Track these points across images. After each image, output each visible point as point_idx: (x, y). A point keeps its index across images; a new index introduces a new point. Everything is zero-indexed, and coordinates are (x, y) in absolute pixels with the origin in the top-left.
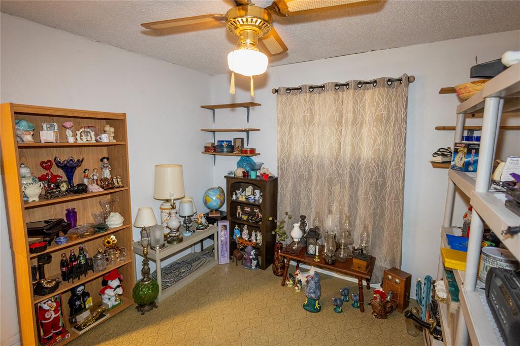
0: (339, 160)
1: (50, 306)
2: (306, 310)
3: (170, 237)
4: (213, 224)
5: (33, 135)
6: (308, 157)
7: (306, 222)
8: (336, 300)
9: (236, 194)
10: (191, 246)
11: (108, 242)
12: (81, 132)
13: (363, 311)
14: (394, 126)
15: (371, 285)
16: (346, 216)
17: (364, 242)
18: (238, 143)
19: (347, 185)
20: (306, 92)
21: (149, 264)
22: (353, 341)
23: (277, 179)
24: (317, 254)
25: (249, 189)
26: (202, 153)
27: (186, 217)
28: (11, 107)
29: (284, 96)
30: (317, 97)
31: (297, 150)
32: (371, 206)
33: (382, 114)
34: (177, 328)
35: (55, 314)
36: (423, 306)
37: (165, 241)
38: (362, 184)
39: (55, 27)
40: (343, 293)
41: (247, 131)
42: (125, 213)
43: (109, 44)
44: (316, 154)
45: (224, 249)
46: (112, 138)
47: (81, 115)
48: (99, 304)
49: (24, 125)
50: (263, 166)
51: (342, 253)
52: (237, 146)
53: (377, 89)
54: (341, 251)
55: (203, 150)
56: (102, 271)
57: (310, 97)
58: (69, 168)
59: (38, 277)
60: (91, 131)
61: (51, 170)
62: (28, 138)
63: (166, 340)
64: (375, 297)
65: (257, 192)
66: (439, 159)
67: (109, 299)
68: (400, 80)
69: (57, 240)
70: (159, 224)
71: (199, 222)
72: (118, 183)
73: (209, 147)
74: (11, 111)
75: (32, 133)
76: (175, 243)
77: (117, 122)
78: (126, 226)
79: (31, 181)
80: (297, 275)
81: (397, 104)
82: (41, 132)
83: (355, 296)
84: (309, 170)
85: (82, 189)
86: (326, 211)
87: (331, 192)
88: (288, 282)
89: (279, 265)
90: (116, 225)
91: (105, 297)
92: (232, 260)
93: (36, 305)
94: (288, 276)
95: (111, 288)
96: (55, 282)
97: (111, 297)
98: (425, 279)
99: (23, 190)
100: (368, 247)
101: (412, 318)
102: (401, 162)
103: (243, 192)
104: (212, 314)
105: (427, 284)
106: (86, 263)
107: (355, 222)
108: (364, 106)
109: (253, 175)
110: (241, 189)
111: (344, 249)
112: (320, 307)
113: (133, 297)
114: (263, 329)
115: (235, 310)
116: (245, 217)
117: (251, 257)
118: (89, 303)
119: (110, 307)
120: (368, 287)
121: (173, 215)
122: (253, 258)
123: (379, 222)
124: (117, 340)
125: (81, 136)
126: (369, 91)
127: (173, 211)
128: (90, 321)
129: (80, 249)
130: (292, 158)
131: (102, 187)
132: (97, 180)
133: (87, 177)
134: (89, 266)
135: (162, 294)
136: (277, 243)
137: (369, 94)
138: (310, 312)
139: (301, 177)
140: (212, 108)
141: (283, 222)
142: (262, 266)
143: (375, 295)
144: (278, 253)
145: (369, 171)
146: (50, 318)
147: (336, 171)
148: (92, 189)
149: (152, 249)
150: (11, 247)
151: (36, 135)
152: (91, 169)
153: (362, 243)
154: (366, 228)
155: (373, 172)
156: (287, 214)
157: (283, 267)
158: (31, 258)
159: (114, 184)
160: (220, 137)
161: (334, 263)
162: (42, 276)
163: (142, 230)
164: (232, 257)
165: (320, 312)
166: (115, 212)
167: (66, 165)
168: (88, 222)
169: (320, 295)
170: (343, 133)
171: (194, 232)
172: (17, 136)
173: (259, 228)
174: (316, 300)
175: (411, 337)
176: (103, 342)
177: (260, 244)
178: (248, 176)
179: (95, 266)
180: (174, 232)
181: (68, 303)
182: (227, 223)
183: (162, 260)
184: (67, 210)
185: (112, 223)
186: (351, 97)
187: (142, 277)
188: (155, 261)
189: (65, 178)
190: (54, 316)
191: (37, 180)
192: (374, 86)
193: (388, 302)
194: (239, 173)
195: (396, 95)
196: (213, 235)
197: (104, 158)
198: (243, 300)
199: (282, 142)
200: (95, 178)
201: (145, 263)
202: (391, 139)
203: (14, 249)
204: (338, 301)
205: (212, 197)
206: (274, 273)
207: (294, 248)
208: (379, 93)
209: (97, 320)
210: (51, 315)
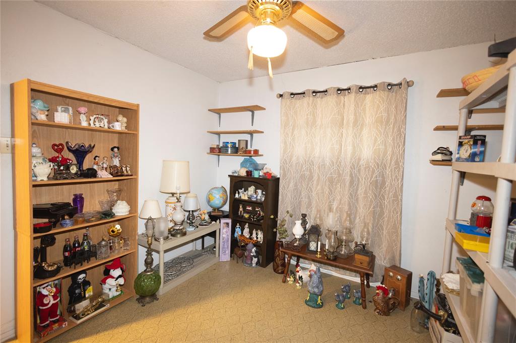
0: (340, 160)
1: (49, 291)
2: (308, 305)
3: (174, 230)
4: (216, 222)
5: (47, 115)
6: (310, 157)
7: (307, 220)
8: (338, 296)
9: (239, 193)
10: (192, 241)
11: (113, 231)
12: (95, 118)
13: (365, 307)
14: (393, 128)
15: (371, 284)
16: (347, 214)
17: (365, 239)
18: (243, 145)
19: (347, 184)
20: (309, 96)
21: (152, 255)
22: (358, 336)
23: (279, 178)
24: (319, 250)
25: (251, 189)
26: (208, 153)
27: (190, 211)
28: (28, 83)
29: (288, 100)
30: (320, 101)
31: (299, 151)
32: (370, 205)
33: (382, 116)
34: (178, 320)
35: (54, 300)
36: (426, 302)
37: (169, 234)
38: (362, 184)
39: (77, 19)
40: (344, 289)
41: (251, 133)
42: (132, 202)
43: (127, 41)
44: (317, 155)
45: (226, 246)
46: (124, 128)
47: (96, 101)
48: (99, 293)
49: (39, 104)
50: (266, 166)
51: (343, 249)
52: (241, 147)
53: (378, 93)
54: (342, 248)
55: (209, 151)
56: (105, 258)
57: (313, 100)
58: (81, 153)
59: (39, 260)
60: (104, 118)
61: (62, 153)
62: (42, 117)
63: (168, 331)
64: (377, 293)
65: (259, 191)
66: (439, 157)
67: (110, 289)
68: (400, 84)
69: (63, 222)
70: (164, 216)
71: (203, 218)
72: (127, 172)
73: (214, 148)
74: (28, 87)
75: (46, 113)
76: (179, 236)
77: (130, 112)
78: (132, 215)
79: (41, 161)
80: (298, 272)
81: (396, 107)
82: (55, 113)
83: (357, 292)
84: (310, 170)
85: (92, 173)
86: (327, 210)
87: (331, 191)
88: (288, 279)
89: (280, 262)
90: (123, 213)
91: (106, 287)
92: (232, 258)
93: (35, 288)
94: (289, 272)
95: (113, 278)
96: (56, 266)
97: (111, 287)
98: (428, 274)
99: (33, 168)
100: (368, 244)
101: (422, 310)
102: (400, 161)
103: (245, 191)
104: (214, 307)
105: (430, 280)
106: (89, 250)
107: (354, 221)
108: (364, 110)
109: (256, 174)
110: (243, 189)
111: (345, 246)
112: (322, 303)
113: (134, 288)
114: (266, 323)
115: (236, 304)
116: (247, 216)
117: (252, 254)
118: (89, 292)
119: (110, 297)
120: (368, 286)
121: (178, 208)
122: (253, 256)
123: (379, 220)
124: (116, 331)
125: (95, 121)
126: (369, 95)
127: (179, 204)
128: (89, 310)
129: (84, 236)
130: (294, 159)
131: (112, 174)
132: (106, 168)
133: (97, 164)
134: (92, 253)
135: (164, 287)
136: (278, 241)
137: (370, 98)
138: (313, 307)
139: (303, 177)
140: (218, 112)
141: (284, 221)
142: (262, 264)
143: (378, 291)
144: (279, 250)
145: (369, 170)
146: (48, 304)
147: (337, 171)
148: (101, 175)
149: (156, 240)
150: (15, 228)
151: (50, 116)
152: (101, 157)
153: (363, 240)
154: (366, 225)
155: (373, 172)
156: (288, 212)
157: (284, 265)
158: (35, 238)
159: (123, 172)
160: (225, 138)
161: (336, 259)
162: (44, 259)
163: (147, 222)
164: (233, 255)
165: (323, 308)
166: (122, 200)
167: (77, 150)
168: (95, 210)
169: (323, 291)
170: (344, 135)
171: (197, 227)
172: (31, 114)
173: (261, 225)
174: (318, 296)
175: (416, 334)
176: (101, 333)
177: (261, 242)
178: (251, 175)
179: (99, 252)
180: (178, 225)
181: (68, 291)
182: (229, 221)
183: (166, 251)
184: (74, 195)
185: (118, 210)
186: (352, 100)
187: (145, 268)
188: (158, 252)
189: (75, 162)
190: (52, 302)
191: (48, 161)
192: (374, 90)
193: (390, 299)
194: (243, 173)
195: (396, 98)
196: (215, 231)
197: (115, 147)
198: (244, 295)
199: (285, 143)
200: (105, 166)
201: (149, 253)
202: (390, 140)
203: (17, 230)
204: (341, 297)
205: (215, 195)
206: (275, 270)
207: (295, 244)
208: (380, 97)
209: (96, 310)
210: (50, 301)
